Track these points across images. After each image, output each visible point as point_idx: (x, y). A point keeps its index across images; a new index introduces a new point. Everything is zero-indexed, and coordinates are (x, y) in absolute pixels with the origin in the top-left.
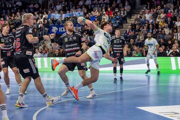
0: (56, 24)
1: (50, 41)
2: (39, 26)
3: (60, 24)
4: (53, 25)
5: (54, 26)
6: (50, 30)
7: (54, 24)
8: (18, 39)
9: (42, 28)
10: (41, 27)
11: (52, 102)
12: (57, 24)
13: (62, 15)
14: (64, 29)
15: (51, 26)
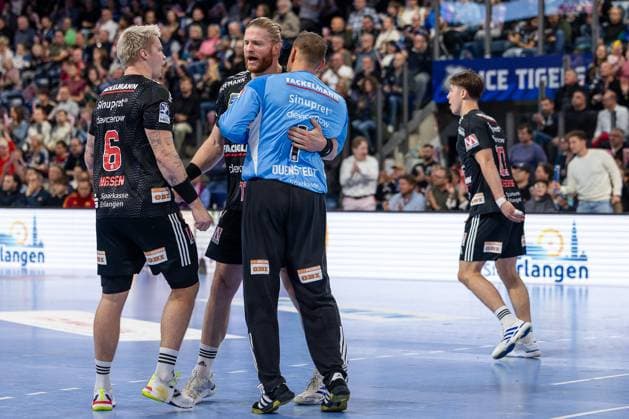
0: (465, 55)
1: (434, 137)
2: (386, 61)
3: (482, 52)
4: (451, 58)
5: (456, 63)
6: (434, 82)
7: (456, 54)
8: (111, 135)
9: (397, 74)
10: (391, 69)
11: (175, 396)
12: (469, 55)
13: (495, 8)
14: (501, 80)
15: (441, 62)
